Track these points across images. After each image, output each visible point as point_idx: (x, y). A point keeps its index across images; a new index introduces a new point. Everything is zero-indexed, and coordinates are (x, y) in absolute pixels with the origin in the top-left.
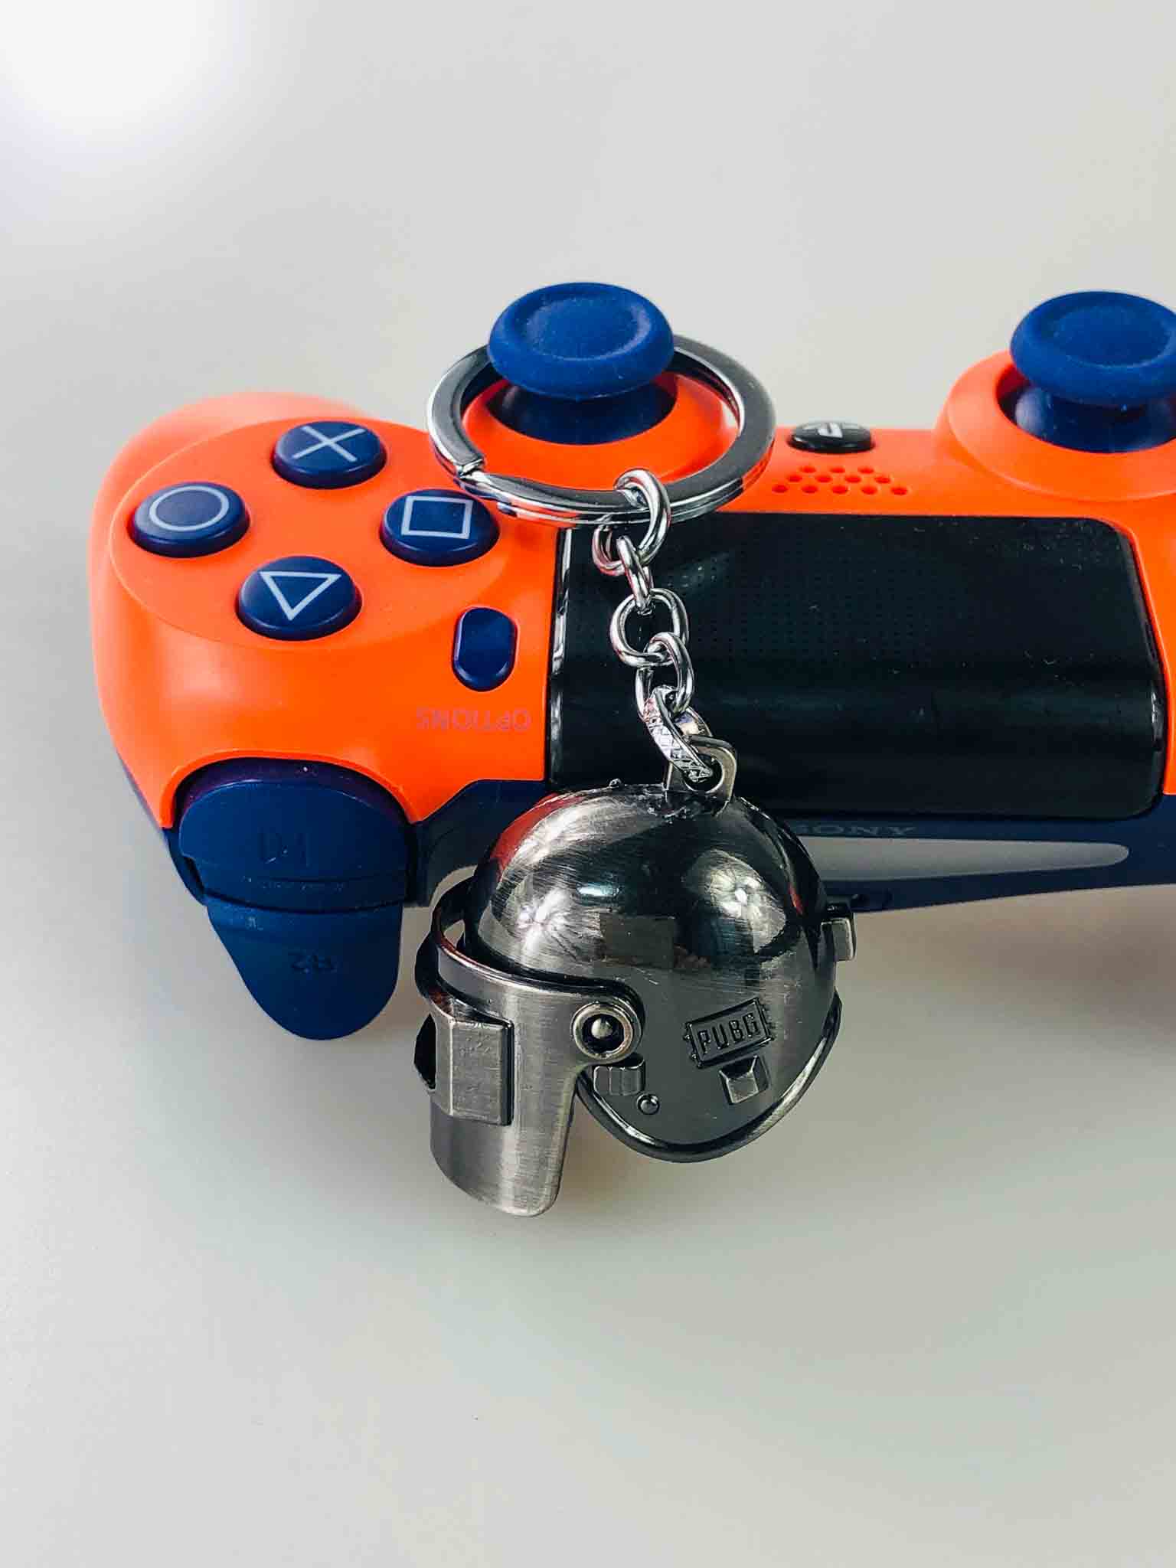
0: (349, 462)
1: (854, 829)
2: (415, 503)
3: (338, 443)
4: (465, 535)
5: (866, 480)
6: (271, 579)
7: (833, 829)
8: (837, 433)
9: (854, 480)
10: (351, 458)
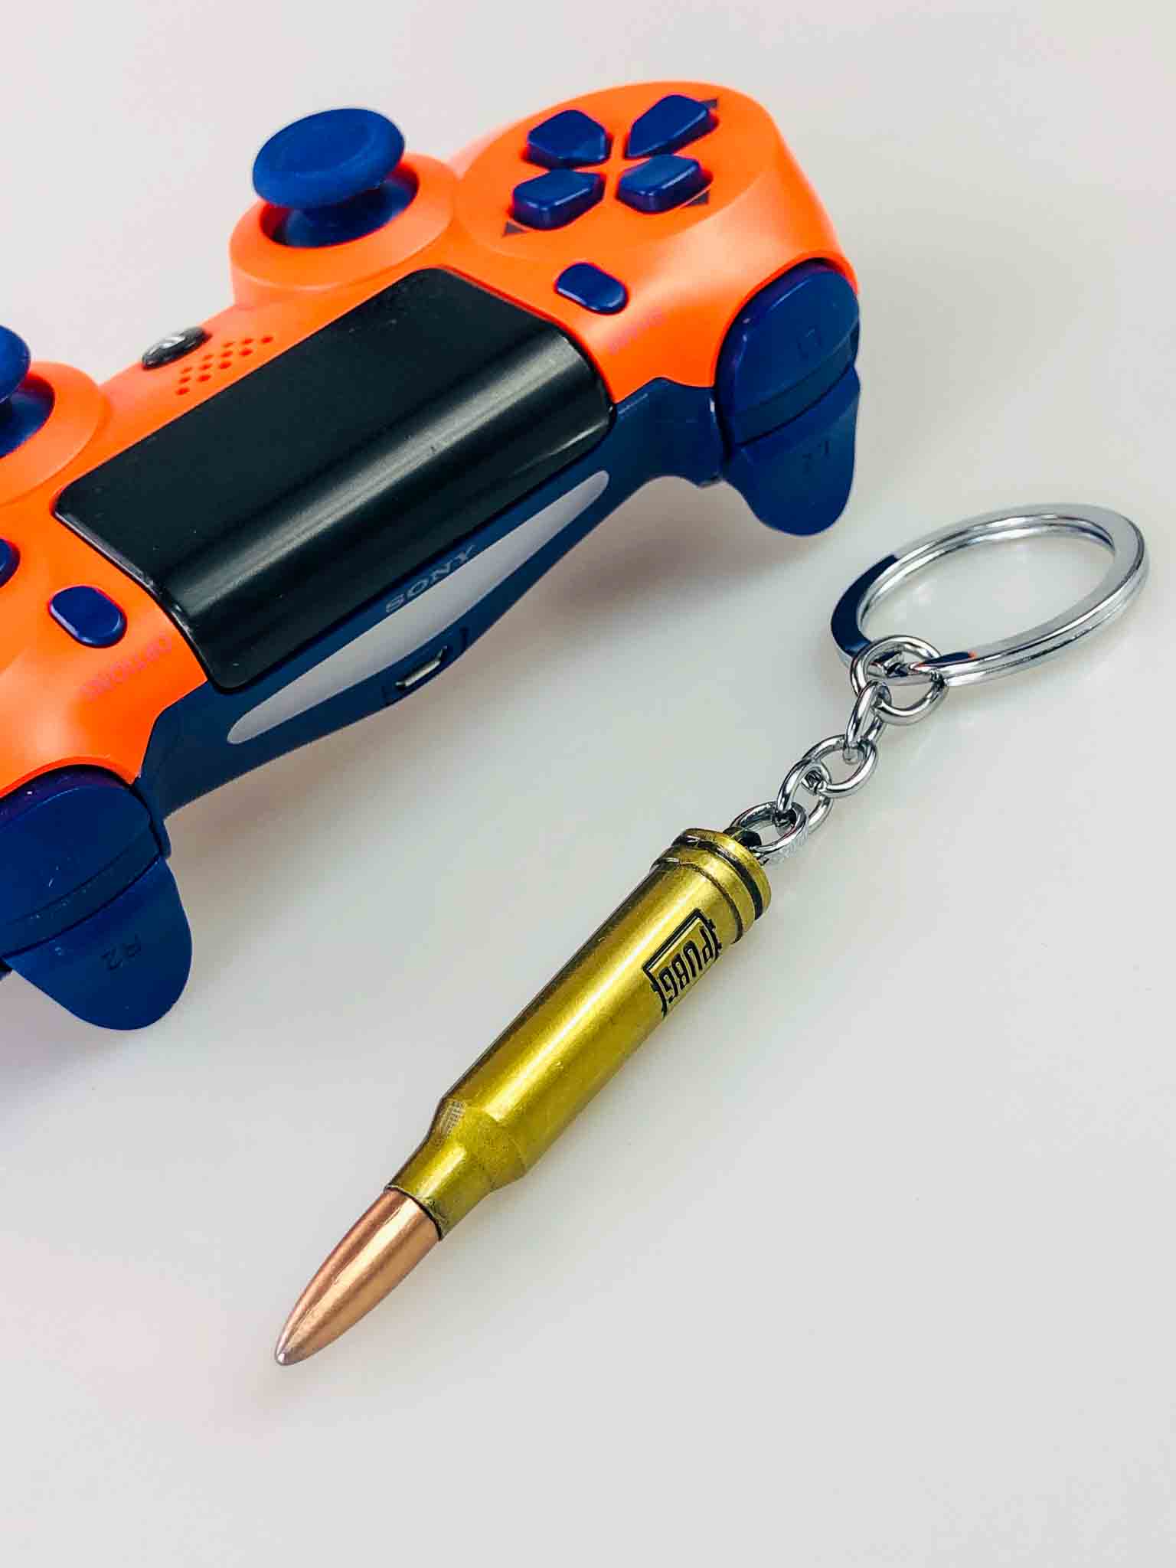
1: (434, 575)
5: (236, 349)
7: (421, 585)
9: (226, 355)
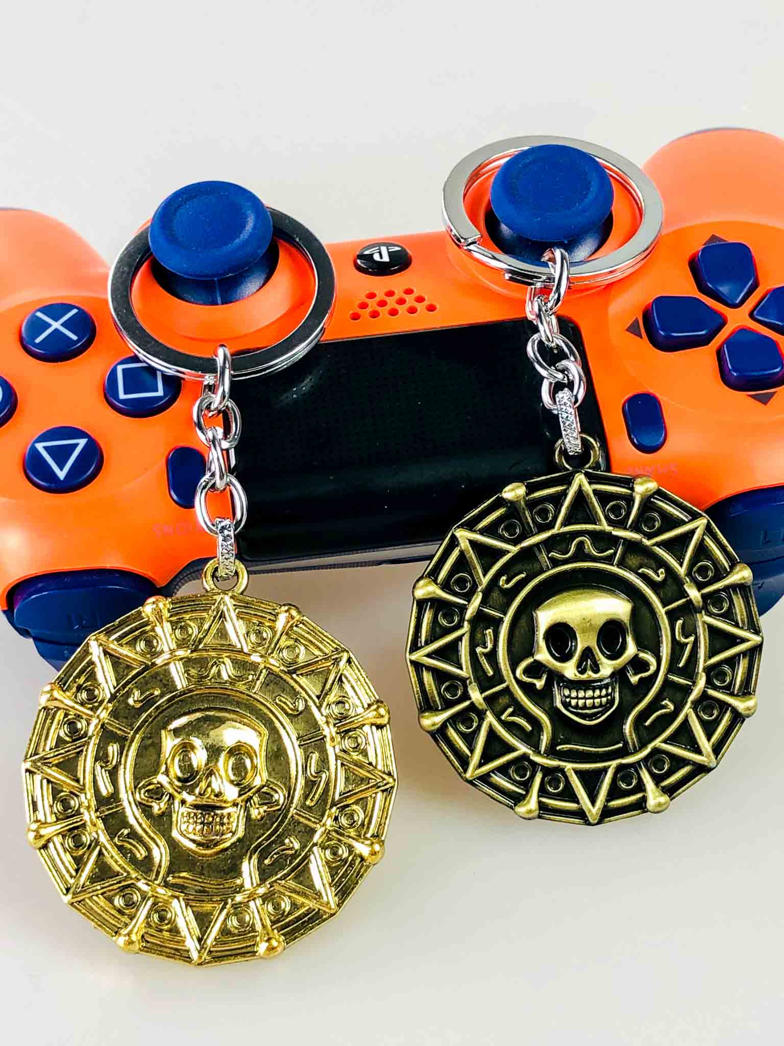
0: (71, 339)
2: (125, 371)
3: (62, 325)
4: (160, 393)
5: (409, 300)
6: (43, 449)
8: (386, 259)
9: (401, 302)
10: (75, 338)
